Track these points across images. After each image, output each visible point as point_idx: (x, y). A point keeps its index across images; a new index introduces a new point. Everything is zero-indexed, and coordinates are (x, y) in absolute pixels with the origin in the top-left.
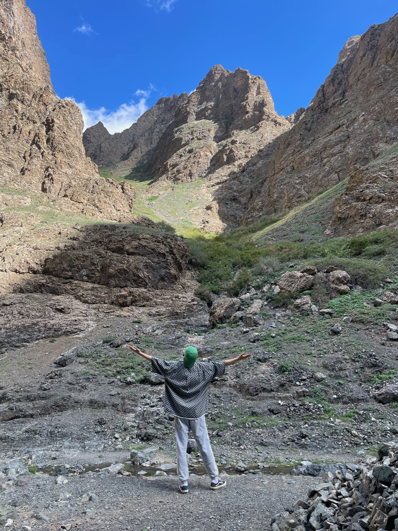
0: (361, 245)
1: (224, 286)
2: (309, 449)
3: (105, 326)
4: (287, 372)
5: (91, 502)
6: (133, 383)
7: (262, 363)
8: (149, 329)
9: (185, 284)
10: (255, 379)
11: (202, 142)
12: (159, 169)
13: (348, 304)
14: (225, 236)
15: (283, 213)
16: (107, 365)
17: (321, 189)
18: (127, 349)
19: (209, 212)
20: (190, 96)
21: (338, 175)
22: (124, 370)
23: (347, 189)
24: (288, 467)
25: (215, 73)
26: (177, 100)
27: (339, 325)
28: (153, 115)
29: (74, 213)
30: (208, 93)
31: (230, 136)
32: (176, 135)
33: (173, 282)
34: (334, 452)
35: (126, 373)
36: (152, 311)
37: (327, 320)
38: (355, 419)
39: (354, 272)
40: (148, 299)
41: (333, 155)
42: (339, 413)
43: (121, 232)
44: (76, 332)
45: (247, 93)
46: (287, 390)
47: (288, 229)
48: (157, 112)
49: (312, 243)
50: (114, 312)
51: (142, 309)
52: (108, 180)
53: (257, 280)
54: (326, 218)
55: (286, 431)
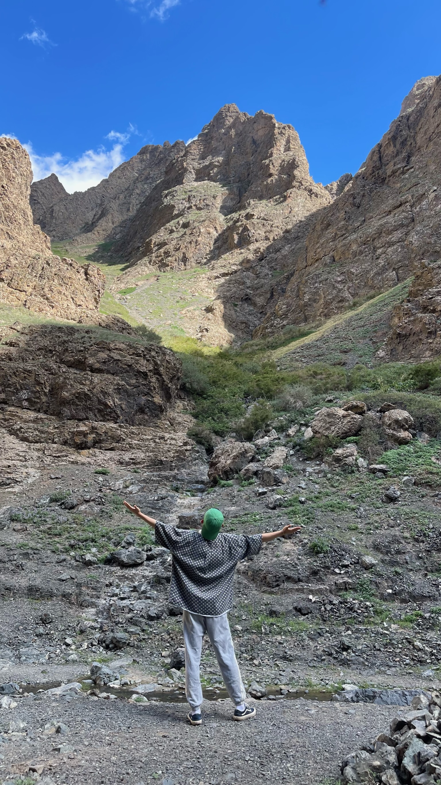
0: (428, 374)
1: (232, 424)
2: (353, 666)
3: (53, 477)
4: (322, 554)
5: (60, 735)
6: (94, 563)
7: (286, 540)
8: (119, 484)
9: (174, 419)
10: (275, 563)
11: (203, 213)
12: (138, 248)
13: (410, 459)
14: (233, 352)
15: (317, 323)
16: (56, 535)
17: (372, 292)
18: (86, 512)
19: (210, 315)
20: (189, 146)
21: (397, 273)
22: (80, 543)
23: (410, 293)
24: (324, 692)
25: (226, 116)
26: (168, 150)
27: (396, 488)
28: (133, 170)
29: (12, 305)
30: (214, 144)
31: (244, 208)
32: (165, 200)
33: (157, 416)
34: (388, 672)
35: (83, 548)
36: (124, 457)
37: (380, 481)
38: (418, 625)
39: (419, 413)
40: (119, 440)
41: (391, 244)
42: (396, 616)
43: (82, 338)
44: (9, 484)
45: (271, 148)
46: (320, 580)
47: (324, 346)
48: (138, 166)
49: (359, 369)
50: (66, 456)
51: (109, 454)
52: (65, 260)
53: (280, 418)
54: (380, 333)
55: (320, 640)
